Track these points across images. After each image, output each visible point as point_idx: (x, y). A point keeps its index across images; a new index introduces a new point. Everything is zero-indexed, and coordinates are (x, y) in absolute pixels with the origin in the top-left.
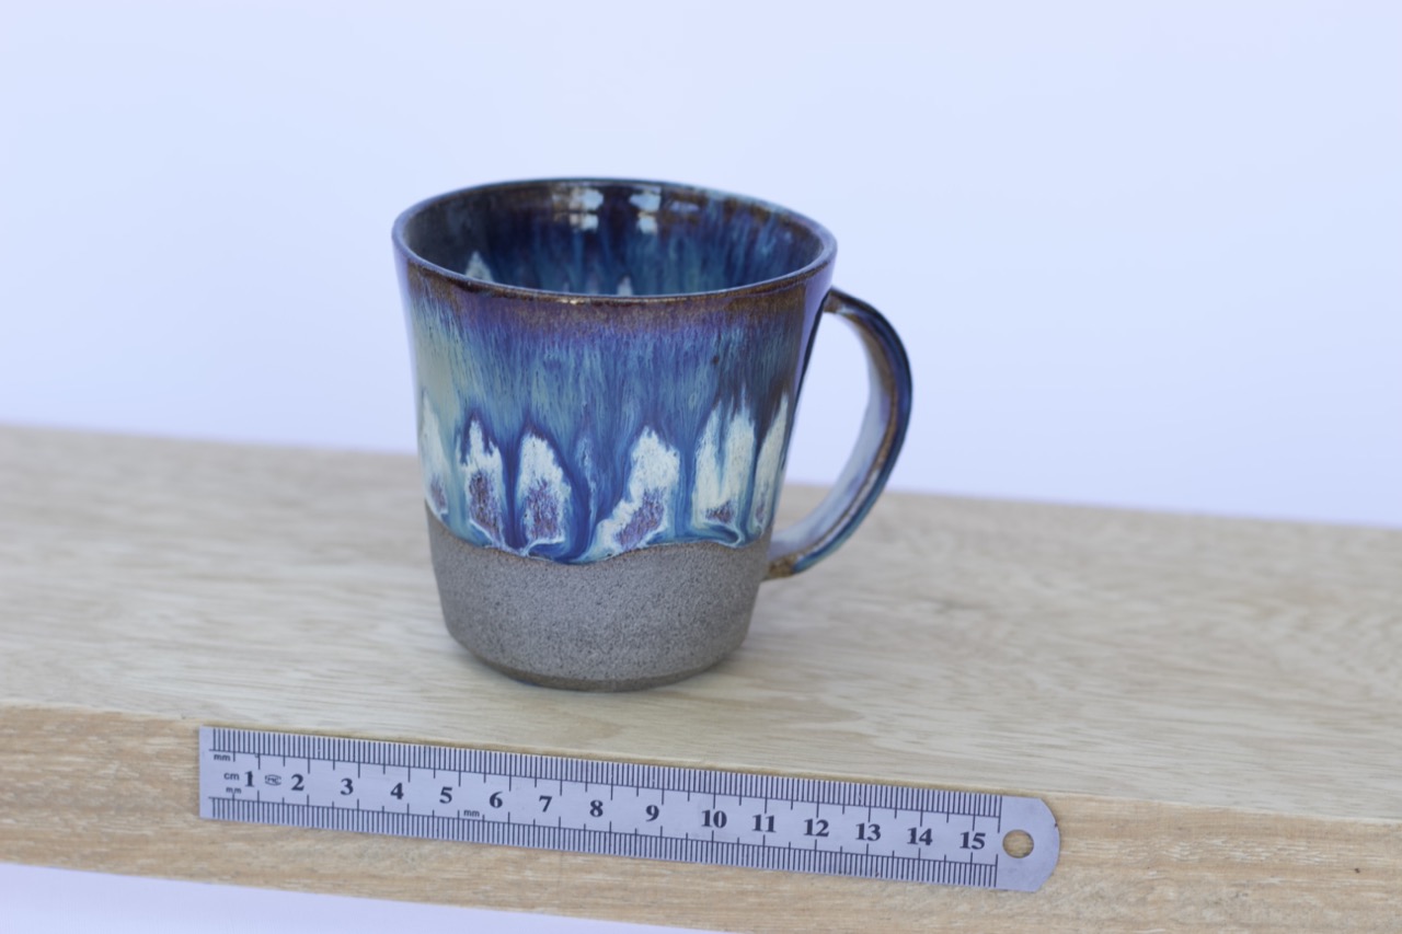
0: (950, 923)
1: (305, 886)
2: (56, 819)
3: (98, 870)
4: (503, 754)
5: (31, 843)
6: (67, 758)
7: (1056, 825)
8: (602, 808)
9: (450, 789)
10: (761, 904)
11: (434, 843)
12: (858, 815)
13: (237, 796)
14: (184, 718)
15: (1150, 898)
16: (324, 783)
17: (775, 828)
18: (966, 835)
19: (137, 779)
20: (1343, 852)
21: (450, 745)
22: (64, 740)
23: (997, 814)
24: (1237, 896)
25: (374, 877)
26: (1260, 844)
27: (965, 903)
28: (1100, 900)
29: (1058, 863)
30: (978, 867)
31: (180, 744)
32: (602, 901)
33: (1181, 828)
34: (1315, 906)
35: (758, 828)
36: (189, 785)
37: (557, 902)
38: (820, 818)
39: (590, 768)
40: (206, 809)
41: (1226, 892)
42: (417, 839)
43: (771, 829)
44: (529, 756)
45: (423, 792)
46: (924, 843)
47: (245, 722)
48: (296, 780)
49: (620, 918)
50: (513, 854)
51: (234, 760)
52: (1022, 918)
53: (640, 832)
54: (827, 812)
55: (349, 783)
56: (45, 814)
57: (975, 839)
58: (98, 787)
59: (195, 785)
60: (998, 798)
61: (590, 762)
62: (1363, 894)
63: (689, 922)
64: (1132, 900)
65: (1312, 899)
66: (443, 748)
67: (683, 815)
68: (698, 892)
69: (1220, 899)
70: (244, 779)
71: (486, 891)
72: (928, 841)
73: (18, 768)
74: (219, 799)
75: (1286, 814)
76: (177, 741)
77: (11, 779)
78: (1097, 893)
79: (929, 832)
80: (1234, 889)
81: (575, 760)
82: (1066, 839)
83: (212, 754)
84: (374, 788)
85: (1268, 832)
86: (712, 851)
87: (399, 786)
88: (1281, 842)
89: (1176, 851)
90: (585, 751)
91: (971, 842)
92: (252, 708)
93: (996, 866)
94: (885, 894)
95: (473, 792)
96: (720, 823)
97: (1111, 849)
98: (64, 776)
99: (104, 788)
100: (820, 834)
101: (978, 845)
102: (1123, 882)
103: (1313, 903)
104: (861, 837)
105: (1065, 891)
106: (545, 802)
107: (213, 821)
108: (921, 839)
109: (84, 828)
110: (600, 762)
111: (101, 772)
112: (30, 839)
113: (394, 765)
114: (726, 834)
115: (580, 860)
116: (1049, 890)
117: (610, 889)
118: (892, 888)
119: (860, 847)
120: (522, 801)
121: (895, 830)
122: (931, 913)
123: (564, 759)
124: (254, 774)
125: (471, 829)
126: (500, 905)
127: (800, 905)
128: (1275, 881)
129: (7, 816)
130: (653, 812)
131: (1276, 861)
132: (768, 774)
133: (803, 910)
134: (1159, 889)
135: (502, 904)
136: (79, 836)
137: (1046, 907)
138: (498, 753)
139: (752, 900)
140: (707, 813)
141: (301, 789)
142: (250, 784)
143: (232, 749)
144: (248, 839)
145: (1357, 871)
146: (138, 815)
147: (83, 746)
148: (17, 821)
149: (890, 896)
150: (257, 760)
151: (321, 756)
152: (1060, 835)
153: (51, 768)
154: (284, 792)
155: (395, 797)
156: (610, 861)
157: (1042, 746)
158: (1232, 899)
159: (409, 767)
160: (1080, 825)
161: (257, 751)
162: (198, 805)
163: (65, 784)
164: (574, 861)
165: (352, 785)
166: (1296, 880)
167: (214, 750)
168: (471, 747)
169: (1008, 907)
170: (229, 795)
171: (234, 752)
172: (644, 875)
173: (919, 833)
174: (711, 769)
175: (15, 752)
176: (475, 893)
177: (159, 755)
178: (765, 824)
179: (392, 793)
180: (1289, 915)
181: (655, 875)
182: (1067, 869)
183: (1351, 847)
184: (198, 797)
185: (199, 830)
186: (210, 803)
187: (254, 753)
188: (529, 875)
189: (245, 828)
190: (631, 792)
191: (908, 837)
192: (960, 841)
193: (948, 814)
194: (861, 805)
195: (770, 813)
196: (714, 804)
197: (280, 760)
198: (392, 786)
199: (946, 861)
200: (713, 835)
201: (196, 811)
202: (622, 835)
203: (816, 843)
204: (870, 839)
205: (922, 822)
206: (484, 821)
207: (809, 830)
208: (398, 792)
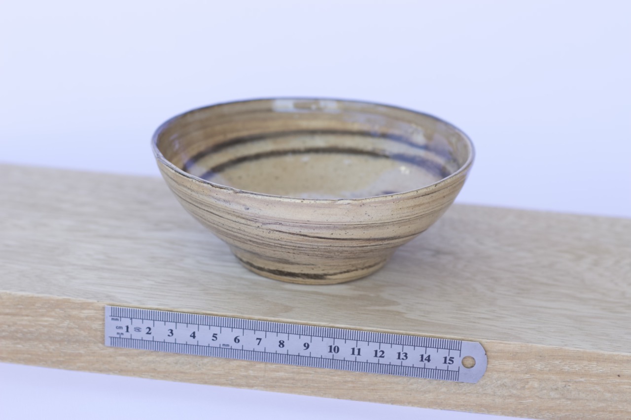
0: (438, 396)
1: (152, 376)
2: (41, 345)
3: (59, 368)
4: (240, 319)
5: (30, 356)
6: (46, 319)
7: (486, 354)
8: (284, 344)
9: (216, 334)
10: (354, 387)
11: (210, 358)
12: (398, 348)
13: (122, 336)
14: (98, 302)
15: (527, 386)
16: (160, 331)
17: (361, 354)
18: (446, 358)
19: (77, 328)
20: (613, 368)
21: (217, 315)
22: (45, 310)
23: (460, 349)
24: (565, 386)
25: (182, 372)
26: (576, 364)
28: (504, 387)
29: (486, 371)
30: (451, 372)
31: (96, 313)
32: (283, 385)
33: (540, 356)
34: (599, 391)
35: (353, 353)
36: (100, 331)
37: (263, 385)
38: (381, 349)
39: (279, 326)
40: (108, 342)
41: (560, 384)
42: (202, 356)
43: (359, 354)
44: (252, 321)
45: (204, 336)
46: (427, 361)
47: (125, 304)
48: (148, 329)
49: (291, 392)
50: (244, 363)
51: (121, 320)
52: (469, 394)
53: (301, 355)
54: (384, 347)
55: (172, 331)
56: (36, 343)
57: (450, 360)
58: (60, 332)
59: (103, 331)
60: (460, 341)
61: (279, 324)
62: (621, 386)
63: (322, 394)
64: (519, 387)
65: (598, 388)
66: (213, 317)
67: (320, 347)
68: (326, 381)
69: (558, 388)
70: (125, 329)
71: (232, 380)
72: (429, 360)
73: (24, 323)
74: (113, 338)
75: (588, 351)
76: (95, 312)
77: (21, 328)
78: (503, 384)
79: (429, 356)
80: (564, 383)
81: (272, 323)
82: (490, 360)
83: (111, 318)
84: (182, 334)
85: (580, 358)
86: (333, 363)
87: (194, 333)
88: (585, 363)
89: (539, 366)
90: (276, 319)
91: (448, 361)
92: (129, 298)
93: (459, 371)
94: (409, 383)
95: (227, 336)
96: (336, 351)
97: (510, 365)
98: (45, 326)
99: (62, 332)
100: (381, 357)
101: (451, 362)
102: (515, 379)
103: (599, 390)
104: (399, 358)
105: (489, 383)
107: (111, 347)
108: (425, 360)
109: (54, 350)
110: (283, 324)
111: (61, 325)
113: (192, 324)
114: (339, 356)
115: (274, 366)
116: (482, 382)
117: (287, 379)
118: (413, 380)
119: (398, 362)
120: (249, 340)
121: (414, 355)
122: (430, 392)
123: (267, 322)
124: (129, 327)
125: (225, 352)
126: (238, 386)
127: (371, 388)
128: (582, 380)
129: (18, 344)
130: (307, 346)
131: (583, 371)
132: (358, 330)
133: (373, 390)
134: (531, 383)
135: (239, 385)
136: (51, 353)
137: (481, 390)
138: (238, 319)
139: (350, 385)
140: (331, 347)
141: (150, 334)
142: (127, 331)
143: (120, 316)
144: (126, 355)
145: (619, 376)
146: (77, 344)
147: (53, 314)
148: (24, 346)
149: (411, 384)
150: (131, 321)
151: (159, 319)
152: (487, 358)
153: (39, 323)
154: (143, 335)
155: (192, 338)
156: (287, 367)
157: (480, 318)
158: (563, 387)
159: (198, 325)
160: (496, 354)
161: (131, 317)
162: (104, 340)
163: (45, 330)
164: (271, 367)
165: (173, 332)
166: (592, 380)
167: (112, 316)
168: (226, 316)
169: (463, 390)
170: (118, 336)
171: (121, 317)
172: (302, 373)
173: (424, 358)
174: (333, 327)
175: (23, 316)
176: (227, 380)
177: (87, 318)
178: (356, 352)
180: (588, 395)
181: (307, 373)
182: (490, 373)
183: (616, 365)
184: (104, 336)
186: (109, 339)
187: (129, 318)
188: (251, 373)
189: (125, 351)
190: (297, 337)
191: (420, 358)
192: (443, 360)
193: (438, 349)
194: (399, 344)
195: (359, 347)
196: (334, 343)
197: (141, 321)
198: (191, 333)
199: (436, 369)
200: (333, 356)
201: (103, 343)
202: (293, 356)
203: (379, 361)
204: (403, 359)
205: (426, 352)
206: (231, 349)
207: (376, 355)
208: (193, 336)
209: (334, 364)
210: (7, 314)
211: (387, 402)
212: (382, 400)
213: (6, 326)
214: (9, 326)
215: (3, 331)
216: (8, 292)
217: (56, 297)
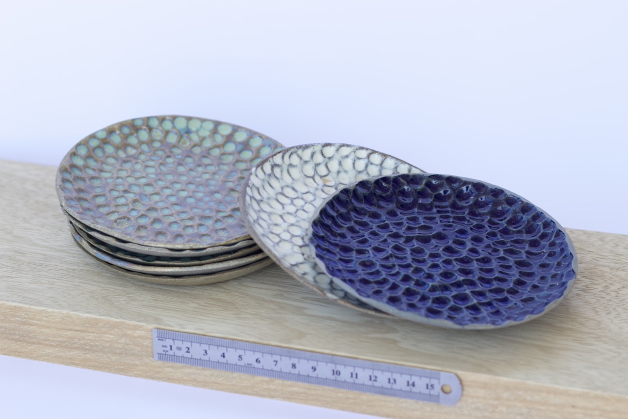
0: (424, 414)
1: (193, 384)
2: (105, 356)
3: (120, 374)
5: (97, 364)
6: (107, 336)
7: (460, 383)
8: (296, 366)
9: (241, 356)
10: (355, 402)
11: (238, 373)
12: (388, 375)
13: (167, 353)
14: (147, 324)
15: (496, 410)
16: (197, 351)
17: (359, 376)
19: (132, 344)
20: (568, 400)
21: (241, 340)
22: (106, 329)
23: (438, 378)
25: (217, 383)
26: (537, 395)
27: (428, 408)
28: (478, 410)
29: (462, 395)
30: (432, 396)
31: (146, 334)
33: (507, 387)
35: (352, 376)
36: (150, 348)
38: (374, 375)
40: (157, 356)
42: (231, 372)
45: (232, 356)
46: (412, 387)
48: (187, 349)
49: (305, 403)
50: (266, 379)
51: (165, 341)
53: (310, 375)
54: (377, 373)
55: (206, 352)
56: (101, 354)
57: (431, 386)
58: (119, 346)
59: (152, 348)
62: (575, 415)
63: (330, 406)
64: (490, 411)
66: (239, 342)
67: (325, 370)
68: (332, 396)
69: (523, 413)
70: (169, 348)
71: (257, 391)
72: (414, 386)
73: (91, 338)
74: (161, 354)
75: (546, 385)
76: (145, 332)
77: (88, 342)
78: (477, 407)
79: (414, 383)
80: (528, 410)
82: (464, 388)
83: (157, 339)
84: (215, 354)
85: (539, 391)
87: (224, 354)
88: (544, 394)
89: (506, 395)
90: (289, 346)
91: (429, 387)
93: (439, 396)
95: (250, 358)
96: (338, 374)
97: (481, 392)
98: (107, 342)
100: (374, 380)
101: (432, 388)
102: (486, 404)
104: (389, 382)
105: (465, 406)
107: (159, 360)
108: (412, 385)
109: (115, 360)
111: (120, 341)
112: (96, 362)
113: (221, 346)
114: (341, 378)
115: (289, 383)
116: (459, 405)
117: (301, 393)
118: (403, 400)
119: (389, 386)
120: (267, 362)
121: (401, 382)
122: (417, 410)
124: (173, 346)
125: (248, 369)
127: (369, 404)
128: (543, 408)
129: (88, 354)
130: (314, 369)
131: (543, 401)
134: (499, 408)
135: (263, 396)
136: (113, 362)
137: (459, 411)
139: (352, 401)
140: (333, 371)
141: (189, 352)
142: (171, 349)
145: (573, 406)
146: (133, 357)
147: (113, 332)
148: (92, 356)
150: (173, 341)
151: (196, 342)
152: (462, 387)
153: (102, 339)
154: (183, 353)
155: (222, 358)
156: (300, 384)
159: (227, 347)
162: (153, 355)
163: (108, 344)
165: (208, 352)
166: (551, 408)
167: (158, 337)
168: (248, 341)
169: (444, 410)
170: (164, 353)
171: (165, 338)
173: (411, 382)
174: (335, 355)
175: (89, 332)
177: (139, 337)
178: (354, 376)
179: (221, 356)
181: (316, 389)
182: (465, 398)
184: (153, 352)
185: (155, 363)
186: (157, 355)
187: (172, 339)
188: (272, 386)
189: (170, 364)
190: (306, 361)
191: (406, 384)
192: (425, 386)
193: (421, 377)
194: (389, 371)
195: (356, 372)
196: (336, 367)
197: (181, 342)
198: (221, 353)
199: (420, 393)
200: (336, 378)
201: (153, 357)
202: (303, 376)
203: (373, 384)
204: (393, 383)
205: (411, 379)
206: (254, 368)
207: (370, 379)
208: (223, 356)
209: (337, 384)
210: (77, 331)
211: (383, 416)
212: (378, 414)
214: (79, 340)
215: (75, 343)
217: (114, 320)
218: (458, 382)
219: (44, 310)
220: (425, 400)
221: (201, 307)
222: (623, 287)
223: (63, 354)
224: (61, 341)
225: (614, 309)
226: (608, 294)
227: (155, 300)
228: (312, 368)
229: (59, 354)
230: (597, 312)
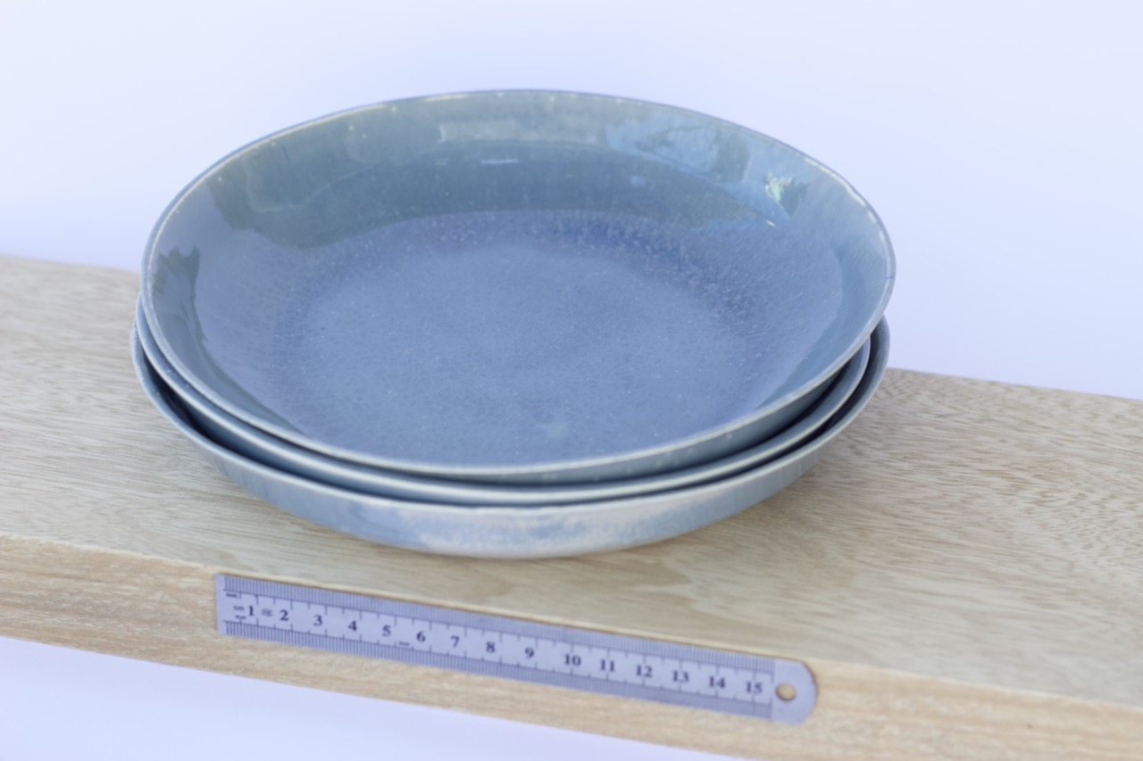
0: (740, 739)
1: (293, 681)
2: (121, 626)
3: (151, 661)
5: (105, 640)
6: (127, 587)
7: (813, 682)
8: (494, 647)
9: (389, 627)
10: (607, 717)
11: (381, 659)
12: (673, 665)
13: (244, 621)
14: (206, 566)
15: (881, 733)
16: (302, 616)
17: (617, 667)
18: (749, 684)
19: (175, 604)
20: (1019, 714)
21: (389, 597)
22: (125, 575)
23: (771, 672)
24: (943, 737)
25: (339, 679)
26: (959, 704)
27: (749, 729)
28: (846, 732)
29: (816, 704)
30: (758, 706)
31: (203, 583)
32: (497, 706)
33: (902, 690)
34: (998, 748)
35: (603, 667)
36: (210, 610)
37: (466, 705)
38: (647, 665)
40: (223, 627)
41: (935, 733)
42: (368, 657)
45: (371, 628)
46: (719, 688)
47: (247, 573)
48: (283, 614)
49: (510, 718)
50: (435, 671)
51: (240, 597)
53: (521, 665)
54: (651, 661)
55: (320, 619)
56: (114, 622)
57: (756, 687)
58: (149, 607)
59: (215, 611)
62: (1034, 742)
63: (558, 724)
64: (868, 733)
65: (996, 743)
67: (551, 655)
68: (564, 705)
69: (931, 738)
70: (247, 611)
71: (417, 694)
72: (723, 686)
73: (94, 591)
74: (231, 623)
75: (978, 686)
76: (201, 581)
77: (90, 598)
78: (844, 727)
79: (723, 680)
80: (941, 732)
81: (475, 614)
82: (820, 690)
83: (224, 594)
84: (336, 623)
85: (965, 696)
87: (354, 623)
88: (974, 703)
89: (899, 704)
90: (482, 608)
91: (753, 688)
93: (771, 705)
94: (693, 717)
95: (405, 630)
96: (576, 663)
97: (853, 699)
98: (126, 598)
99: (152, 608)
100: (646, 675)
101: (757, 690)
102: (861, 721)
103: (997, 745)
104: (675, 679)
105: (820, 724)
106: (454, 641)
107: (228, 635)
108: (718, 684)
109: (140, 633)
111: (150, 598)
112: (103, 638)
113: (350, 609)
114: (581, 670)
115: (481, 678)
116: (809, 722)
117: (502, 699)
118: (700, 712)
119: (674, 686)
120: (439, 638)
121: (699, 678)
122: (727, 731)
123: (468, 613)
124: (254, 607)
125: (402, 653)
127: (635, 719)
128: (970, 729)
129: (84, 621)
130: (530, 653)
131: (971, 716)
132: (610, 633)
133: (637, 723)
134: (887, 728)
135: (428, 703)
136: (138, 638)
137: (808, 733)
139: (601, 713)
140: (568, 657)
141: (287, 620)
142: (251, 614)
143: (238, 590)
144: (252, 648)
145: (1029, 726)
146: (177, 627)
147: (138, 580)
148: (95, 625)
149: (698, 718)
150: (256, 598)
151: (300, 600)
152: (816, 688)
153: (117, 592)
154: (274, 621)
155: (351, 630)
156: (502, 681)
158: (939, 738)
159: (361, 611)
160: (832, 682)
161: (256, 593)
162: (216, 624)
163: (127, 604)
164: (477, 679)
165: (323, 619)
166: (985, 729)
167: (226, 590)
168: (403, 600)
169: (780, 731)
170: (238, 620)
171: (240, 593)
172: (526, 691)
173: (717, 679)
174: (570, 626)
175: (91, 580)
177: (189, 590)
178: (608, 666)
179: (350, 627)
181: (533, 692)
182: (821, 710)
184: (217, 618)
185: (219, 640)
186: (225, 624)
187: (253, 594)
188: (446, 686)
189: (249, 642)
190: (514, 638)
191: (708, 682)
192: (745, 687)
193: (736, 668)
194: (675, 658)
195: (612, 658)
196: (572, 650)
197: (271, 600)
198: (349, 622)
199: (734, 700)
200: (572, 670)
201: (215, 627)
202: (509, 666)
203: (644, 681)
204: (682, 681)
205: (718, 672)
206: (413, 649)
207: (639, 672)
208: (354, 626)
209: (572, 681)
210: (68, 577)
211: (660, 743)
212: (651, 739)
213: (68, 595)
214: (72, 594)
215: (63, 601)
216: (67, 543)
217: (139, 555)
218: (808, 679)
219: (3, 537)
220: (742, 712)
221: (308, 532)
222: (1112, 497)
223: (40, 622)
224: (34, 597)
225: (1098, 538)
226: (1083, 510)
227: (218, 518)
228: (527, 651)
229: (33, 621)
230: (1065, 543)
